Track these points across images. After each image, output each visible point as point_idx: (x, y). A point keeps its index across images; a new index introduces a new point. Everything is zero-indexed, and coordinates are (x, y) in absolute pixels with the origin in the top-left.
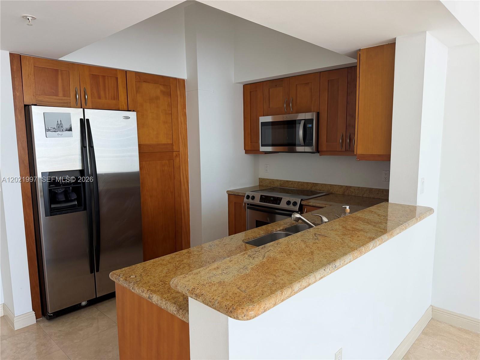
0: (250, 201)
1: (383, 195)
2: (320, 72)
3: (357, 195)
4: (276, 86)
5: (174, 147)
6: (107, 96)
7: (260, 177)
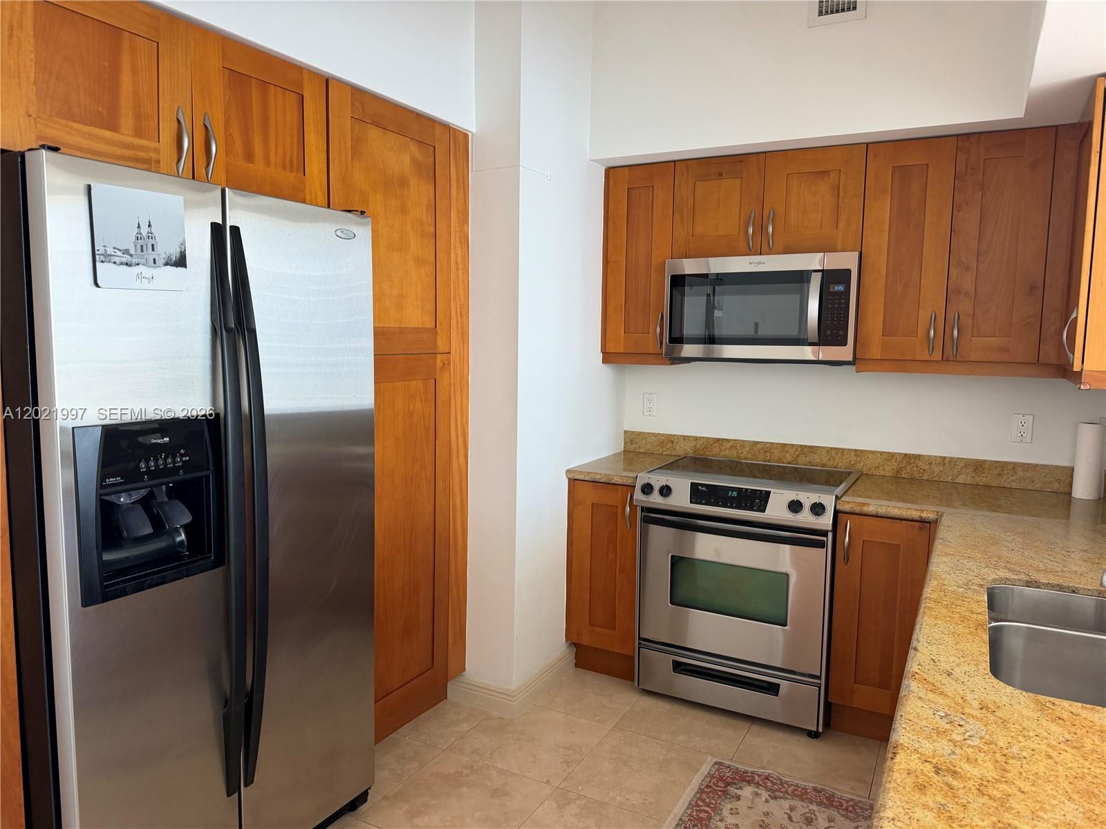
0: (656, 500)
1: (1013, 478)
2: (867, 144)
3: (936, 479)
4: (720, 174)
5: (439, 341)
6: (272, 157)
7: (626, 429)
